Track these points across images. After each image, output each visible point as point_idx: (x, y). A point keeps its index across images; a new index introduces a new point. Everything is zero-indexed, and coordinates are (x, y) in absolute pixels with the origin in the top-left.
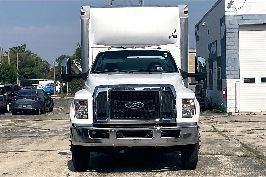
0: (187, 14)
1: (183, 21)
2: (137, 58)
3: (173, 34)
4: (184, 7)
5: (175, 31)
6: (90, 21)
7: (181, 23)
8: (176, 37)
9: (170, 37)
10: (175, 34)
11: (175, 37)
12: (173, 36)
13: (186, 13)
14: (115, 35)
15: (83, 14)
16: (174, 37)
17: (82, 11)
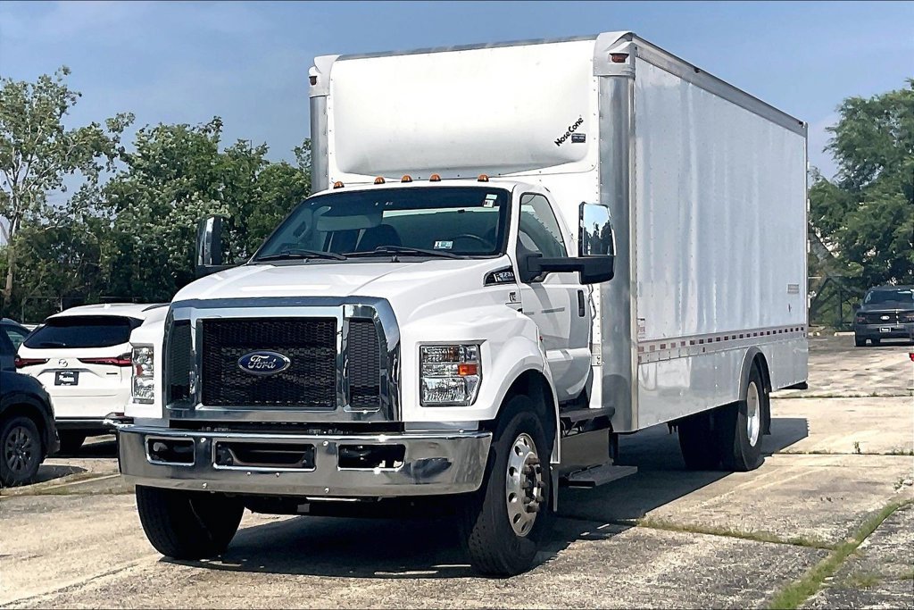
0: (624, 61)
1: (609, 86)
2: (459, 211)
3: (572, 129)
4: (611, 41)
5: (580, 121)
6: (330, 103)
7: (601, 93)
8: (583, 141)
9: (559, 142)
10: (577, 131)
11: (579, 139)
12: (570, 138)
13: (619, 58)
14: (390, 141)
15: (313, 80)
16: (574, 141)
17: (313, 72)
